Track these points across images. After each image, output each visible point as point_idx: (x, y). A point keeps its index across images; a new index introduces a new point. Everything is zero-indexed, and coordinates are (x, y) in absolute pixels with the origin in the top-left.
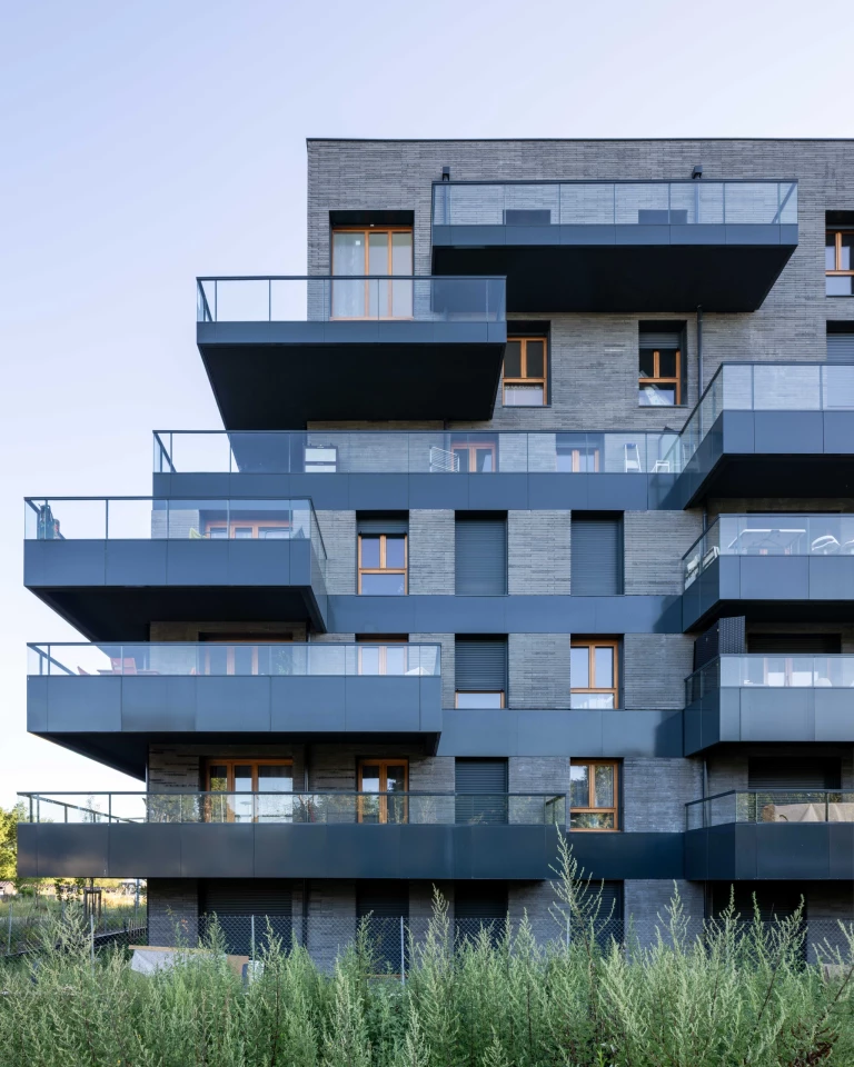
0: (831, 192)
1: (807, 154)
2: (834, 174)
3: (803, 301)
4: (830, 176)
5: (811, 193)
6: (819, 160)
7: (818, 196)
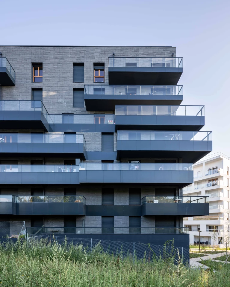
0: (33, 58)
1: (27, 50)
2: (33, 54)
3: (26, 83)
4: (32, 55)
5: (28, 59)
6: (30, 51)
7: (30, 59)
